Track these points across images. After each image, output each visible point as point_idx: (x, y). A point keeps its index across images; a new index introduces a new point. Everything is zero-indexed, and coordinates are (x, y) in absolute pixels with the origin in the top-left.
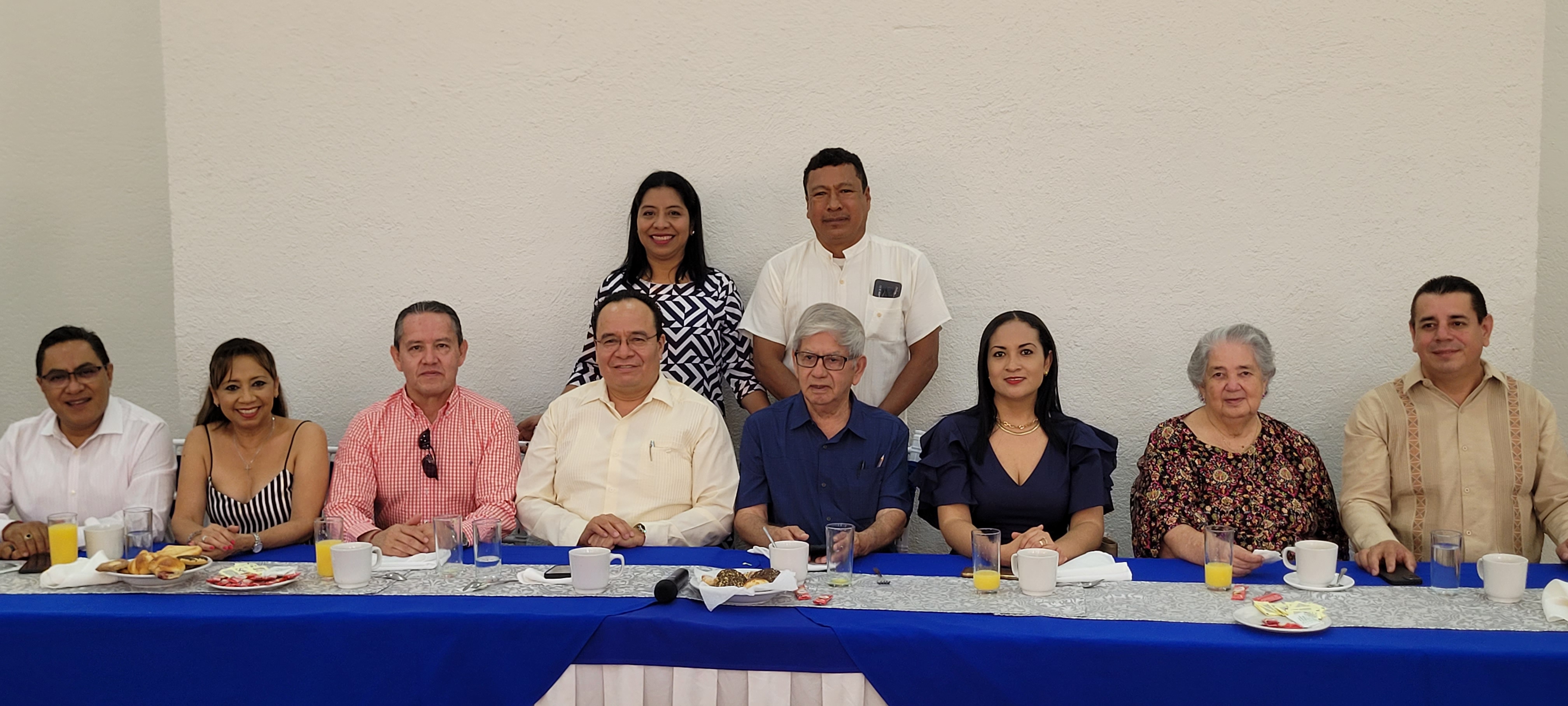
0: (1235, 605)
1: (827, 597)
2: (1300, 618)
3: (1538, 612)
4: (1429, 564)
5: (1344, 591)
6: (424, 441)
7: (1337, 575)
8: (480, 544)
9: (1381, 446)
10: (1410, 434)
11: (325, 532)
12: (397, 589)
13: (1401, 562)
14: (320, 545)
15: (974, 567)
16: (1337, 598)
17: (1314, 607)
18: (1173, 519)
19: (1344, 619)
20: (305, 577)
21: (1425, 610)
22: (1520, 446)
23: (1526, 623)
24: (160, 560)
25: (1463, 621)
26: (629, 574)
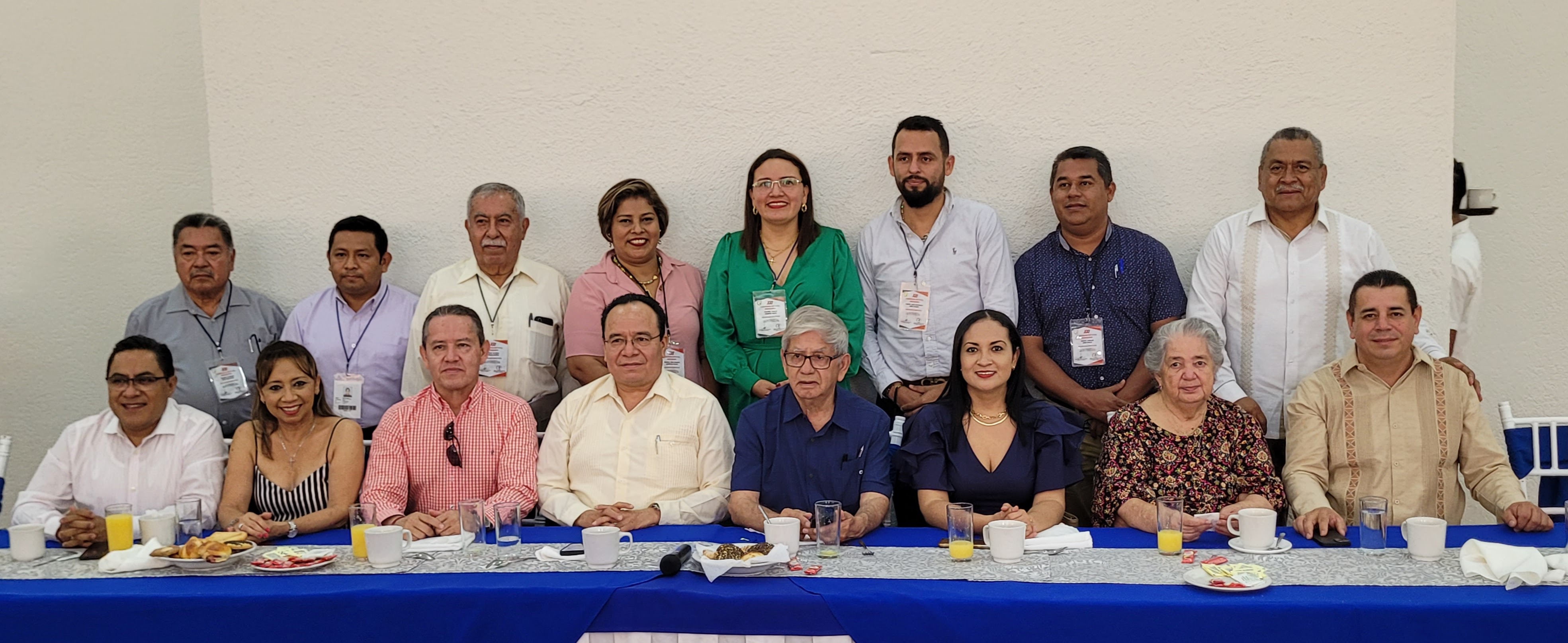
0: (1185, 568)
1: (817, 568)
2: (1243, 578)
3: (1456, 568)
4: (1358, 528)
5: (1283, 553)
6: (449, 433)
7: (1276, 539)
8: (502, 527)
9: (1321, 423)
10: (1346, 414)
11: (361, 518)
12: (426, 567)
13: (1333, 526)
14: (355, 530)
15: (950, 538)
16: (1276, 559)
17: (1255, 568)
18: (1126, 493)
19: (1283, 578)
20: (341, 558)
21: (1355, 569)
22: (1445, 423)
23: (1446, 579)
24: (208, 545)
25: (1389, 578)
26: (637, 550)
